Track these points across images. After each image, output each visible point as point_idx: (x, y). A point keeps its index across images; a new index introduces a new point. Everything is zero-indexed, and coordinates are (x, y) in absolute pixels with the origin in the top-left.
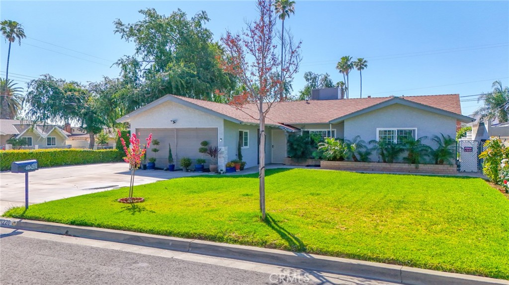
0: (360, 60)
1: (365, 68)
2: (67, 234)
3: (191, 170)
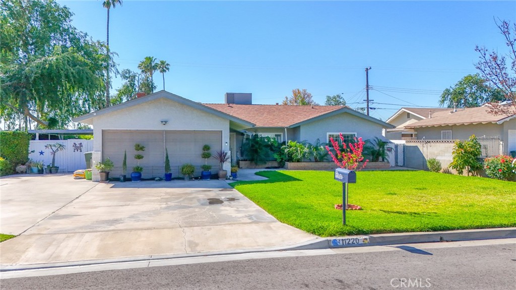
0: (163, 63)
1: (167, 71)
3: (196, 178)
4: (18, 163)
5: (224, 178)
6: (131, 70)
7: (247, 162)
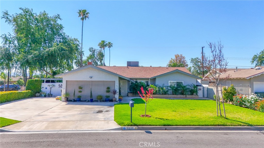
0: (109, 43)
1: (111, 47)
2: (166, 129)
3: (103, 101)
4: (37, 92)
5: (115, 101)
6: (93, 48)
7: (131, 94)
